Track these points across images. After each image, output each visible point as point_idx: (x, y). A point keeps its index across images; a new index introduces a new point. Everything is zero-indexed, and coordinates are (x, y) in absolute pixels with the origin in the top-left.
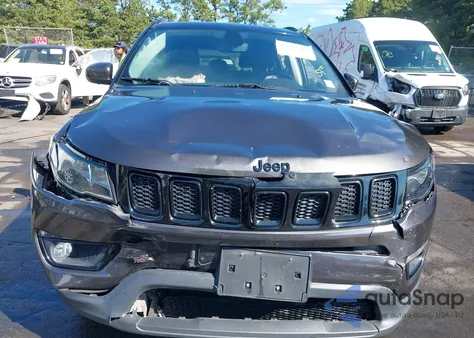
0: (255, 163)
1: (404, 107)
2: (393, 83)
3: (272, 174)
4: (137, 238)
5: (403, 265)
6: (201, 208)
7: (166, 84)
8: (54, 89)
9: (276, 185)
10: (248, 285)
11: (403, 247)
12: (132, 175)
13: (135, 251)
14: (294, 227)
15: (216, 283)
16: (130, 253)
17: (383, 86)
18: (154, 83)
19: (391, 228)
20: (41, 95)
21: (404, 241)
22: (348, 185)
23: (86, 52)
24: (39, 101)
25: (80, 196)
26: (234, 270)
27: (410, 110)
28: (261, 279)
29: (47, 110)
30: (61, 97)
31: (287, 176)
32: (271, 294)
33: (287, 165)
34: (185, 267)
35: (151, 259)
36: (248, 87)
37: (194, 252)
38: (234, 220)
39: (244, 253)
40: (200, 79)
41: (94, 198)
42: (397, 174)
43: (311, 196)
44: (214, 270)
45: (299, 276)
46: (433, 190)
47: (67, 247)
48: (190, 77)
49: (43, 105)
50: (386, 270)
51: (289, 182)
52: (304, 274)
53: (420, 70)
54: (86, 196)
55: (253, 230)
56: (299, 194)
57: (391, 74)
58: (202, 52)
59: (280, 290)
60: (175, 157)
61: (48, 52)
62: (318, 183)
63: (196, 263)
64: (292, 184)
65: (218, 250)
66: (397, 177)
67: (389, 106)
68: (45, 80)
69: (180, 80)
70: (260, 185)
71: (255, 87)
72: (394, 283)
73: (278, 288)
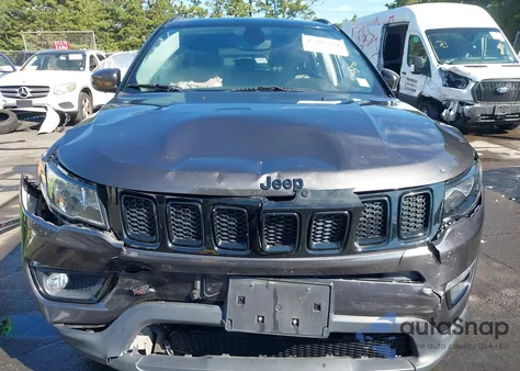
0: (263, 179)
1: (462, 104)
2: (448, 77)
3: (283, 191)
4: (134, 268)
5: (441, 293)
6: (203, 233)
7: (176, 91)
8: (74, 98)
9: (286, 205)
10: (260, 319)
11: (441, 273)
12: (123, 197)
13: (134, 281)
14: (310, 252)
15: (224, 317)
16: (129, 284)
17: (437, 80)
18: (162, 89)
19: (424, 251)
20: (60, 105)
21: (442, 266)
22: (372, 202)
23: (107, 56)
24: (58, 112)
25: (71, 221)
26: (244, 302)
27: (468, 107)
28: (275, 312)
29: (66, 120)
30: (81, 107)
31: (299, 195)
32: (287, 330)
33: (300, 181)
34: (190, 300)
35: (152, 290)
36: (267, 90)
37: (198, 283)
38: (240, 246)
39: (254, 282)
40: (216, 83)
41: (85, 224)
42: (432, 187)
43: (328, 217)
44: (221, 302)
45: (319, 307)
46: (479, 203)
47: (63, 278)
48: (205, 81)
49: (62, 115)
50: (420, 299)
51: (301, 201)
52: (325, 306)
53: (480, 61)
54: (77, 222)
55: (263, 256)
56: (313, 215)
57: (446, 67)
58: (222, 52)
59: (297, 324)
60: (170, 175)
61: (67, 58)
62: (335, 201)
63: (202, 294)
64: (305, 203)
65: (226, 280)
66: (432, 191)
67: (444, 103)
68: (64, 88)
69: (194, 85)
70: (268, 205)
71: (276, 89)
72: (432, 314)
73: (295, 322)
